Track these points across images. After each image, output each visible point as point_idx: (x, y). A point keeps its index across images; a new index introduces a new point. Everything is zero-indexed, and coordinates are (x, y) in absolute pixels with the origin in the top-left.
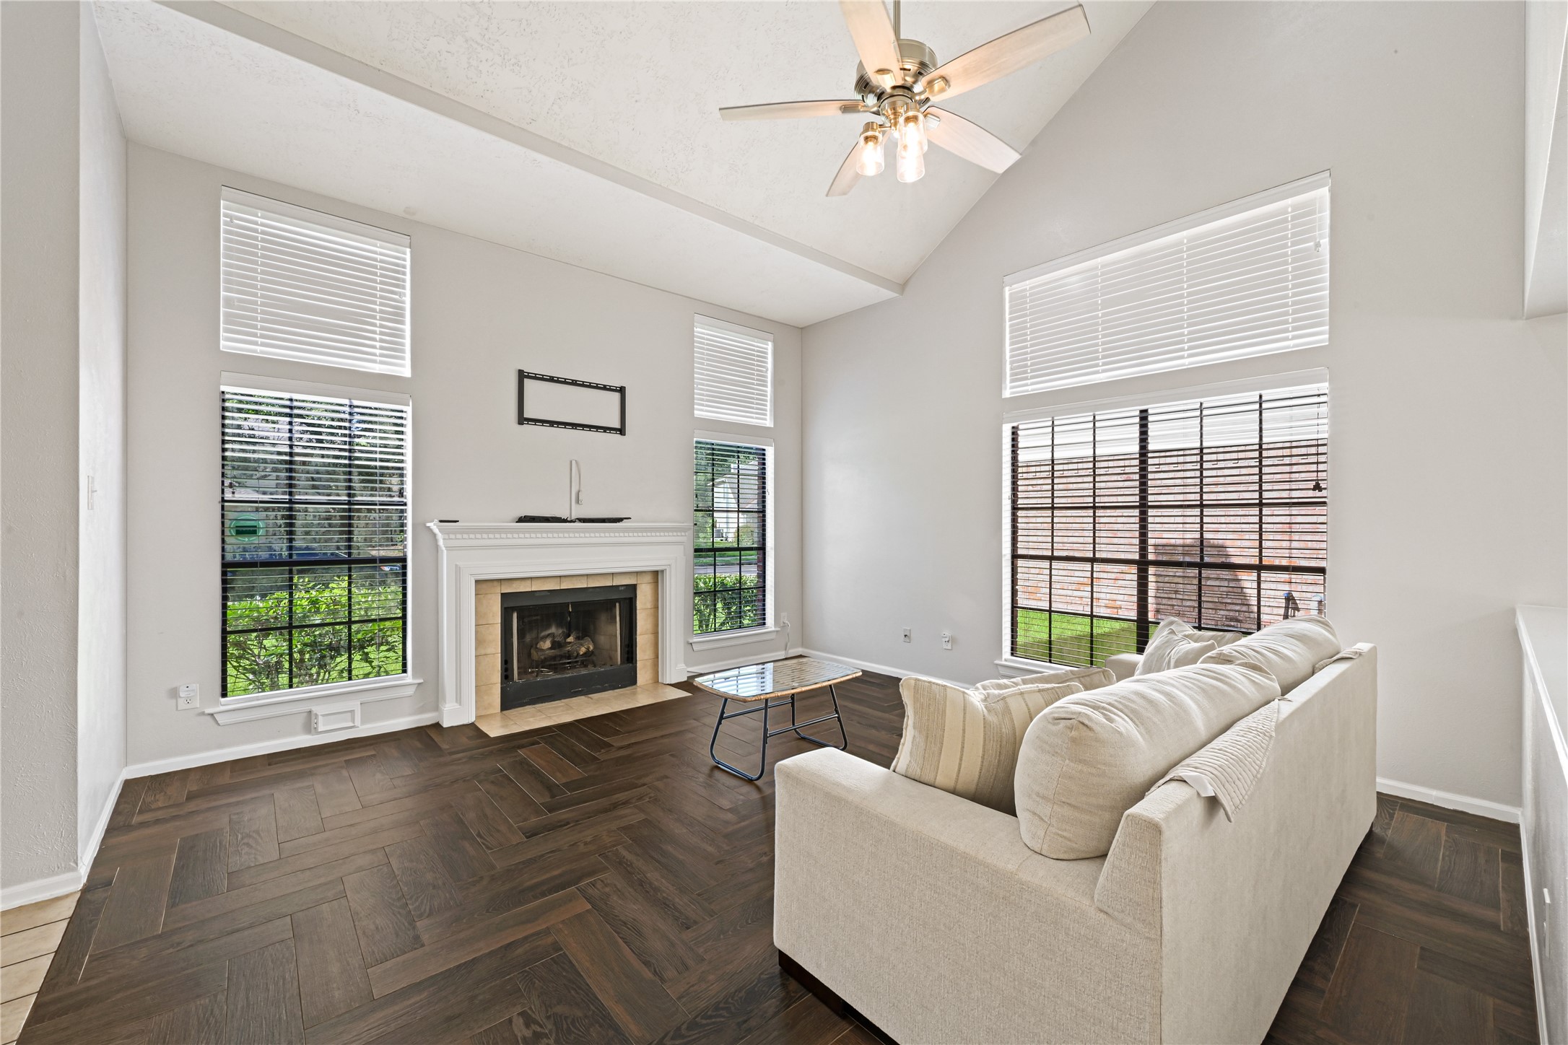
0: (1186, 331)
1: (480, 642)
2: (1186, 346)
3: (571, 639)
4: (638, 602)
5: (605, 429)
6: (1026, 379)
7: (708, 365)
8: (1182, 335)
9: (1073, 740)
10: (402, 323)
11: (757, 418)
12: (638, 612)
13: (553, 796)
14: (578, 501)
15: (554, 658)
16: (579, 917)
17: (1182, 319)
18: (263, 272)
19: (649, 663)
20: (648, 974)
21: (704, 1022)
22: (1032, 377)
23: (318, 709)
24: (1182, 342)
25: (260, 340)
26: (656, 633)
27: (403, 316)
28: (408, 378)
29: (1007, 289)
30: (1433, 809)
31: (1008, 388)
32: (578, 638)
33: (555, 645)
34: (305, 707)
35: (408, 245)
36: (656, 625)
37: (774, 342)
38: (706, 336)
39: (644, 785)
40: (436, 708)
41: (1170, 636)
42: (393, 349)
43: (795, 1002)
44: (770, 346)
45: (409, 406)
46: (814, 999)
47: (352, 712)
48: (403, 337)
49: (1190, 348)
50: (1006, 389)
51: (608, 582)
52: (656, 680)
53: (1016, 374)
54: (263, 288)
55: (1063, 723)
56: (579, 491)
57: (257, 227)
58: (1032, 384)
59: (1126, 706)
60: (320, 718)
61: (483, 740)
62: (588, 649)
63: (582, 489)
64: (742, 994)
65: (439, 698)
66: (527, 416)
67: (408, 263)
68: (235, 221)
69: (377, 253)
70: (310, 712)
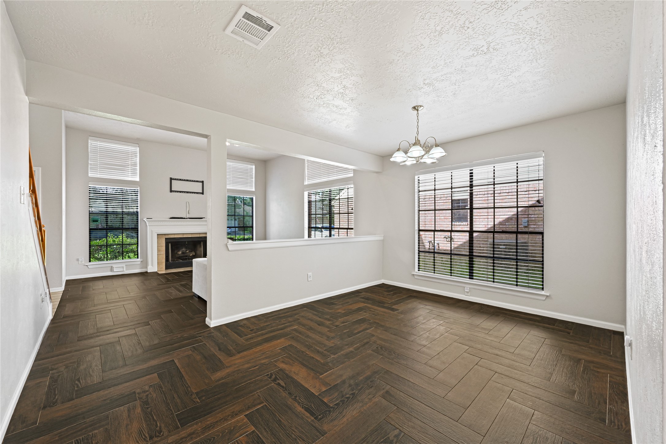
1: (159, 250)
3: (188, 252)
7: (231, 173)
10: (137, 167)
11: (249, 188)
14: (188, 213)
15: (182, 257)
18: (99, 156)
23: (114, 266)
25: (99, 173)
27: (137, 165)
28: (138, 181)
32: (190, 251)
33: (183, 253)
34: (111, 265)
35: (138, 146)
37: (255, 165)
38: (230, 165)
40: (146, 267)
42: (134, 174)
45: (139, 188)
47: (123, 267)
48: (137, 170)
51: (198, 236)
54: (99, 160)
56: (189, 210)
57: (98, 145)
60: (115, 268)
65: (147, 265)
66: (172, 190)
67: (138, 151)
68: (92, 144)
69: (129, 149)
70: (112, 267)
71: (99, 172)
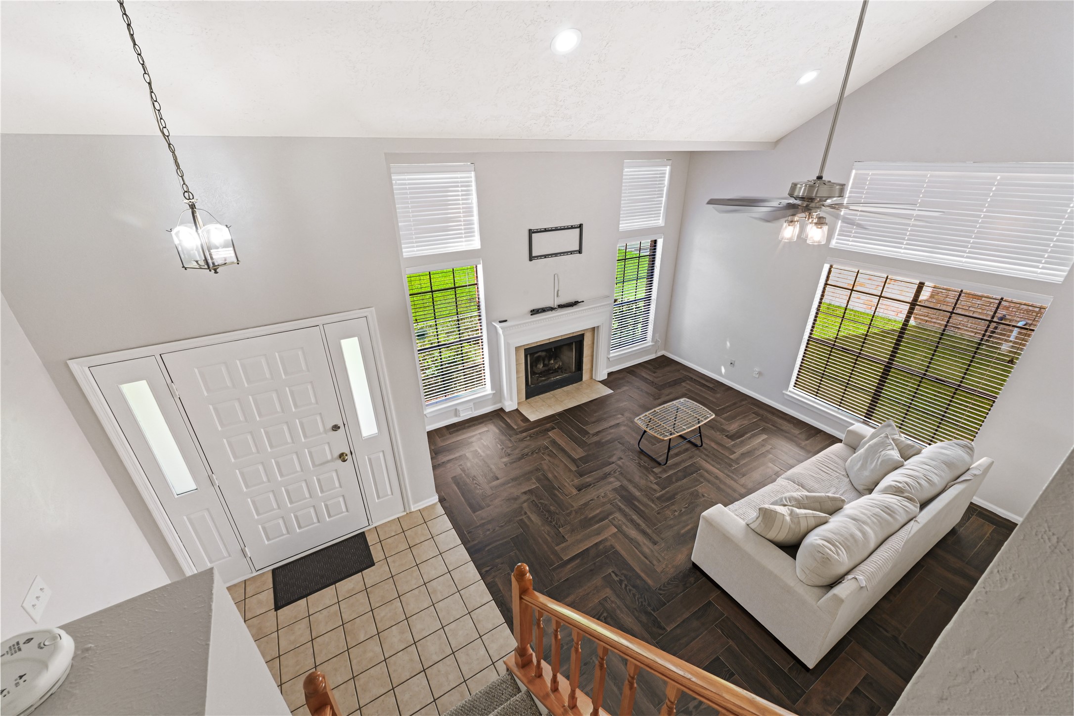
0: (972, 241)
1: (517, 372)
2: (968, 250)
3: (552, 362)
4: (585, 342)
5: (571, 253)
6: (850, 236)
7: (629, 193)
8: (969, 242)
9: (823, 561)
10: (472, 216)
11: (654, 220)
12: (584, 347)
13: (578, 467)
14: (558, 296)
15: (544, 372)
16: (614, 534)
17: (973, 232)
18: (412, 207)
19: (589, 371)
20: (648, 562)
21: (671, 583)
22: (854, 237)
23: (458, 408)
24: (966, 247)
25: (415, 245)
26: (592, 356)
27: (472, 212)
28: (478, 249)
29: (854, 172)
30: (995, 517)
31: (835, 238)
32: (555, 359)
33: (545, 365)
34: (455, 408)
35: (473, 170)
36: (593, 352)
37: (672, 166)
38: (629, 173)
39: (613, 463)
40: (500, 401)
41: (885, 439)
42: (469, 232)
43: (700, 580)
44: (668, 169)
45: (480, 264)
46: (706, 579)
47: (471, 408)
48: (473, 224)
49: (969, 252)
50: (834, 239)
51: (571, 335)
52: (591, 378)
53: (844, 231)
54: (413, 216)
55: (821, 555)
56: (558, 291)
57: (405, 181)
58: (852, 241)
59: (845, 544)
60: (461, 412)
61: (528, 424)
62: (559, 365)
63: (560, 289)
64: (681, 574)
65: (501, 397)
66: (533, 255)
67: (473, 179)
68: (398, 182)
69: (457, 178)
70: (456, 409)
71: (416, 242)
